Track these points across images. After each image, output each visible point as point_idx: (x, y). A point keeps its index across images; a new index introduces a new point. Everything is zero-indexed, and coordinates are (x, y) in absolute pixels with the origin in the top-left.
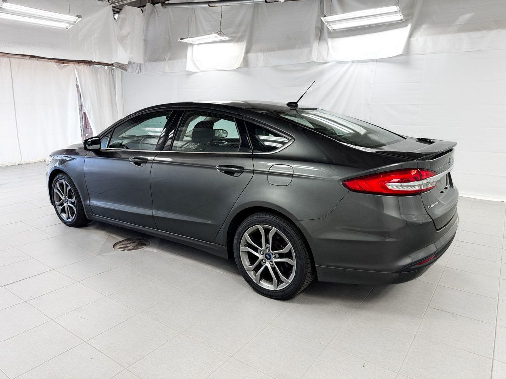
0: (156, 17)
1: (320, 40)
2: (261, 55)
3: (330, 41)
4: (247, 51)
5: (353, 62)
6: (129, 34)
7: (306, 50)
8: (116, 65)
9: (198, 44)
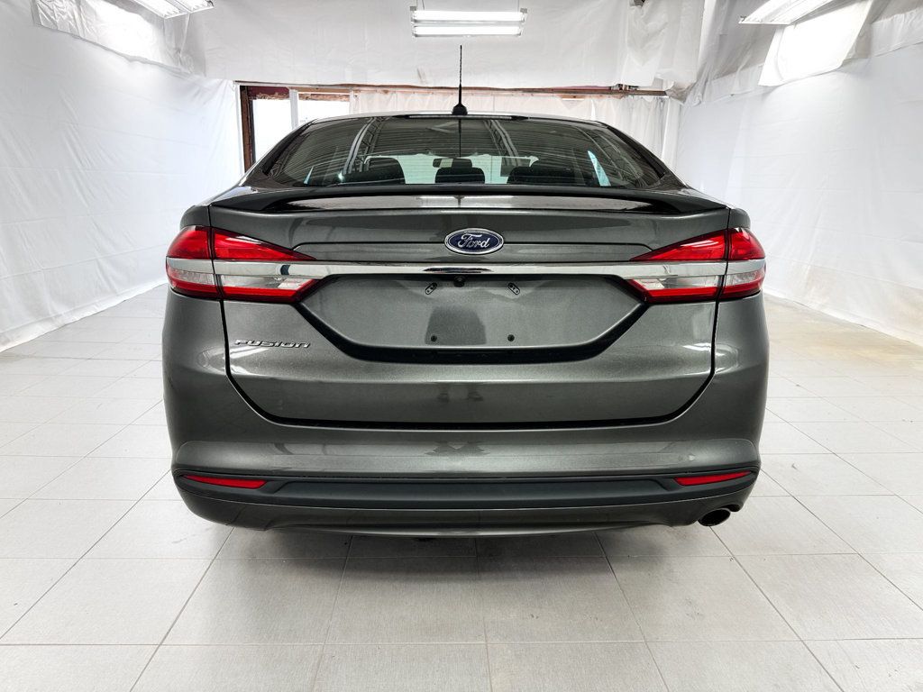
2: (900, 21)
4: (873, 18)
6: (663, 28)
8: (671, 93)
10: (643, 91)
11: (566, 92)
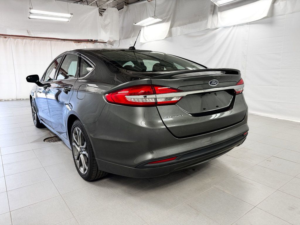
0: (129, 13)
1: (213, 14)
2: (179, 28)
3: (219, 14)
4: (171, 27)
5: (234, 26)
6: (109, 23)
7: (204, 22)
8: (108, 43)
9: (147, 26)
10: (99, 42)
11: (76, 41)
